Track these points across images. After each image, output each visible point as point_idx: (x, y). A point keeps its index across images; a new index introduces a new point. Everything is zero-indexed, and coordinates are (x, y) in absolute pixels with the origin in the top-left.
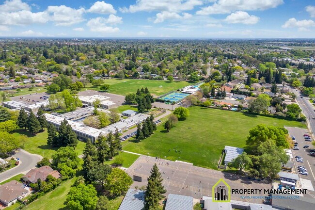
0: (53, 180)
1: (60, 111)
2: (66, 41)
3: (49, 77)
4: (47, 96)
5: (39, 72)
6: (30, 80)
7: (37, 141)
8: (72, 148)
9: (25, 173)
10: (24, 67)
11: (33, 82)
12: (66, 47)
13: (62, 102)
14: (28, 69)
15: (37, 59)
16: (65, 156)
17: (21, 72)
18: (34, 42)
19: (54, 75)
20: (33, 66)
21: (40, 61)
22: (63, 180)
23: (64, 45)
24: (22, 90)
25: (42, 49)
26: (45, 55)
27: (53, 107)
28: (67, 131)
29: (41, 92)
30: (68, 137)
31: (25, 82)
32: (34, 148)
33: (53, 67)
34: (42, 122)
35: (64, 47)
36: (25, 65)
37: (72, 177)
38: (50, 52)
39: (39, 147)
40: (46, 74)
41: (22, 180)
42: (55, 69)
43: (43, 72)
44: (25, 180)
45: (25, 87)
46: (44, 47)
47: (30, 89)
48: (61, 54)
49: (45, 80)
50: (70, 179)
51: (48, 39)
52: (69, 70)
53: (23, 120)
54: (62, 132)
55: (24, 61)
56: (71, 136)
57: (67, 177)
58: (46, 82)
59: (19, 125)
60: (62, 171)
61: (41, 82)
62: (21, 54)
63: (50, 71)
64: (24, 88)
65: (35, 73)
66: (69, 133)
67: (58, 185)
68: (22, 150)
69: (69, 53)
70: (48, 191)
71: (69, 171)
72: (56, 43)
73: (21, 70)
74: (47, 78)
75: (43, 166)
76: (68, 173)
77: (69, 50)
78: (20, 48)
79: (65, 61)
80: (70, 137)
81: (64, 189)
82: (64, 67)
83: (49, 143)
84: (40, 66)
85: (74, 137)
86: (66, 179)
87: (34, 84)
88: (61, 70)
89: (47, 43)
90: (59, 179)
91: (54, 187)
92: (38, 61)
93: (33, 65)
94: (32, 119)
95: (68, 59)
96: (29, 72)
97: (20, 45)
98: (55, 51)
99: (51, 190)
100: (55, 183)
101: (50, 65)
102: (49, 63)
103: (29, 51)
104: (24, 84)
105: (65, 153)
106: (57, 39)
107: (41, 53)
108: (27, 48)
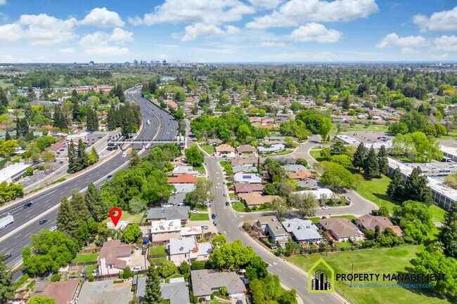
0: (393, 235)
1: (406, 159)
2: (422, 67)
3: (391, 114)
4: (387, 137)
5: (379, 107)
6: (366, 115)
7: (373, 187)
8: (425, 205)
9: (357, 216)
10: (359, 99)
11: (369, 118)
12: (422, 75)
13: (411, 148)
14: (364, 101)
15: (378, 90)
16: (413, 212)
17: (356, 105)
18: (374, 68)
19: (399, 112)
20: (371, 99)
21: (383, 93)
22: (406, 242)
23: (418, 72)
24: (357, 125)
25: (385, 77)
26: (390, 85)
27: (397, 152)
28: (420, 182)
29: (379, 131)
30: (419, 191)
31: (360, 116)
32: (368, 194)
33: (399, 101)
34: (383, 165)
35: (418, 76)
36: (362, 96)
37: (419, 244)
38: (397, 81)
39: (374, 194)
40: (388, 111)
41: (353, 221)
42: (402, 105)
43: (384, 107)
44: (358, 223)
45: (360, 123)
46: (388, 74)
47: (366, 125)
48: (412, 85)
49: (385, 117)
50: (415, 244)
51: (393, 65)
52: (425, 107)
53: (360, 157)
54: (411, 183)
55: (361, 92)
56: (424, 191)
57: (412, 240)
58: (387, 120)
59: (353, 163)
60: (406, 230)
61: (380, 120)
62: (357, 83)
63: (394, 106)
64: (358, 123)
65: (374, 108)
66: (422, 187)
67: (398, 244)
68: (353, 191)
69: (426, 84)
70: (385, 245)
71: (417, 233)
72: (406, 70)
73: (356, 101)
74: (387, 115)
75: (379, 215)
76: (415, 235)
77: (426, 80)
78: (357, 75)
79: (418, 94)
80: (422, 192)
81: (405, 253)
82: (417, 103)
83: (389, 192)
84: (380, 98)
85: (428, 195)
86: (410, 242)
87: (372, 121)
88: (412, 106)
89: (392, 69)
90: (402, 238)
91: (393, 244)
92: (379, 93)
93: (371, 97)
94: (372, 158)
95: (423, 92)
96: (366, 105)
97: (356, 72)
98: (405, 80)
99: (389, 247)
100: (397, 240)
101: (395, 98)
102: (394, 95)
103: (368, 80)
104: (359, 118)
105: (415, 209)
106: (407, 65)
107: (383, 83)
108: (365, 76)
